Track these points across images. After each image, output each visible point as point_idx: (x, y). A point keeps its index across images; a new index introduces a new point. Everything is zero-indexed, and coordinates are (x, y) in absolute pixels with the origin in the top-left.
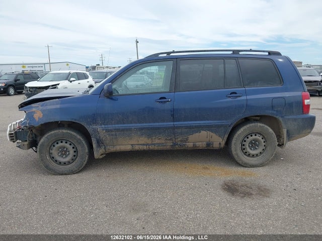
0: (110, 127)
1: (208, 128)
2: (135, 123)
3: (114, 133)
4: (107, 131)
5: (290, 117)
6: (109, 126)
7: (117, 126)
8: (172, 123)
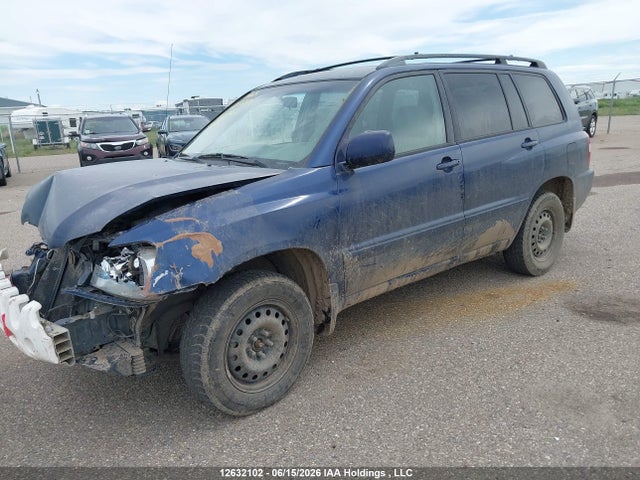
0: (365, 245)
2: (408, 226)
3: (371, 260)
4: (361, 255)
6: (364, 243)
7: (377, 239)
8: (461, 214)
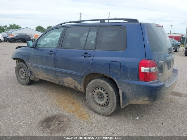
1: (71, 75)
5: (125, 81)
8: (54, 68)
